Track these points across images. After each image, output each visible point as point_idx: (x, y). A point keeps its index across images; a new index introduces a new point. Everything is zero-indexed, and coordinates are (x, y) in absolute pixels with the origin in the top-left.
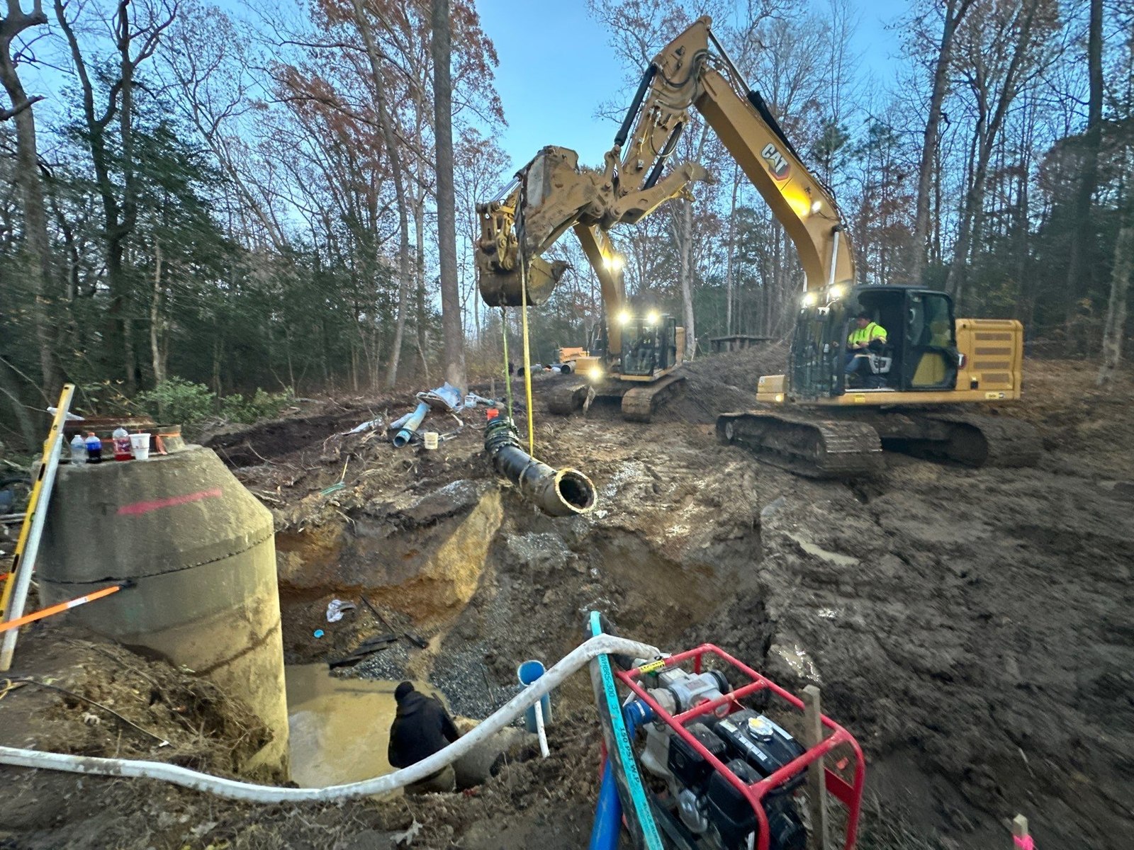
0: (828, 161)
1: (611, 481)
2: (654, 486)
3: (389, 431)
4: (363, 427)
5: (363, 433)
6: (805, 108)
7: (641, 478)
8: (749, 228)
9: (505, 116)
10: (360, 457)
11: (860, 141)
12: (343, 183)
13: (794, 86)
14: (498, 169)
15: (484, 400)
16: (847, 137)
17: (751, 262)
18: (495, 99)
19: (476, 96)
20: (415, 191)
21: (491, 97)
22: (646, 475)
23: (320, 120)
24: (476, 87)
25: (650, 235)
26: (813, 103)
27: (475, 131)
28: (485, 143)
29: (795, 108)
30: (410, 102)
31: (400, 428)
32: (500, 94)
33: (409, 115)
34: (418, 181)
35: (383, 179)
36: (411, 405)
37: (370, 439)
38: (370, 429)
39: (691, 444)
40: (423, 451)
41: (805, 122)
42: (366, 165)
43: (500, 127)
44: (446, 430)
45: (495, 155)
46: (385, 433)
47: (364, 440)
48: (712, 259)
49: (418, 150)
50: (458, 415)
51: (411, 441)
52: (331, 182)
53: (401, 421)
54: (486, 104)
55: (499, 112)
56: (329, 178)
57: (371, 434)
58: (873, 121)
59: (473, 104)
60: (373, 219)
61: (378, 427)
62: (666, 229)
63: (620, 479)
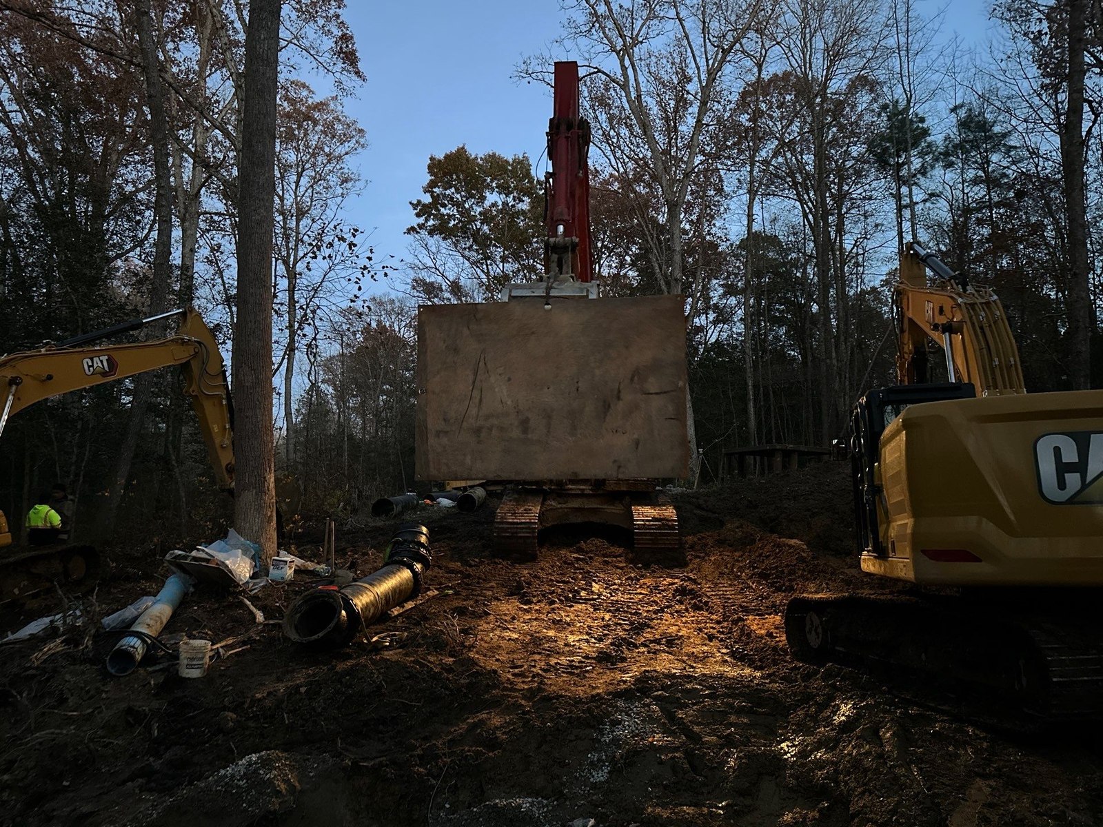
0: (899, 166)
1: (596, 745)
2: (689, 755)
3: (96, 638)
4: (35, 627)
5: (36, 641)
6: (853, 87)
7: (658, 739)
8: (773, 268)
9: (359, 65)
10: (24, 698)
11: (947, 138)
12: (47, 152)
13: (835, 54)
14: (341, 150)
15: (311, 566)
16: (926, 132)
17: (780, 322)
18: (346, 38)
19: (310, 31)
20: (187, 174)
21: (337, 33)
22: (667, 732)
23: (17, 49)
24: (313, 18)
25: (605, 272)
26: (862, 82)
27: (304, 86)
28: (321, 106)
29: (838, 84)
30: (190, 32)
31: (126, 629)
32: (353, 30)
33: (187, 52)
34: (194, 156)
35: (126, 151)
36: (148, 577)
37: (53, 657)
38: (51, 633)
39: (739, 658)
40: (174, 681)
41: (853, 107)
42: (95, 127)
43: (350, 80)
44: (228, 633)
45: (339, 127)
46: (88, 641)
47: (37, 657)
48: (712, 316)
49: (199, 105)
50: (254, 599)
51: (149, 659)
52: (23, 151)
53: (129, 612)
54: (328, 43)
55: (350, 58)
56: (21, 146)
57: (56, 646)
58: (963, 113)
59: (306, 43)
60: (99, 216)
61: (72, 629)
62: (633, 264)
63: (615, 741)
